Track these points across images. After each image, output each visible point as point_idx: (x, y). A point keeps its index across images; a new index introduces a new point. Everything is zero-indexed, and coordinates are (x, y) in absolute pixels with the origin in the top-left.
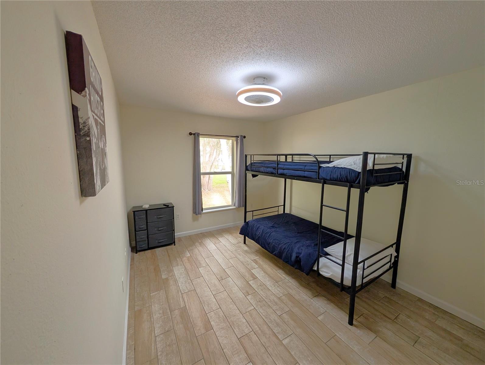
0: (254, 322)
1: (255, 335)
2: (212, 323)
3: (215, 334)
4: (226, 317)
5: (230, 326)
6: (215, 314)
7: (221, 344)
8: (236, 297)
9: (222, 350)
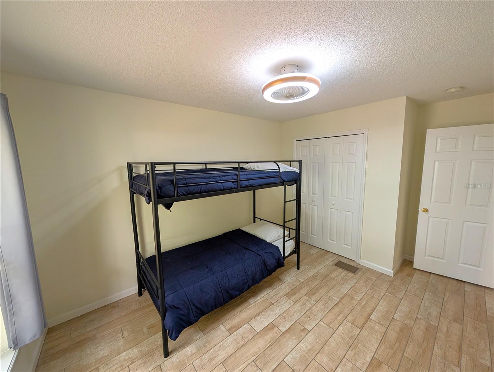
0: (336, 319)
1: (347, 317)
2: (369, 360)
3: (375, 352)
4: (351, 346)
5: (356, 339)
6: (356, 360)
7: (379, 343)
8: (318, 342)
9: (382, 341)
